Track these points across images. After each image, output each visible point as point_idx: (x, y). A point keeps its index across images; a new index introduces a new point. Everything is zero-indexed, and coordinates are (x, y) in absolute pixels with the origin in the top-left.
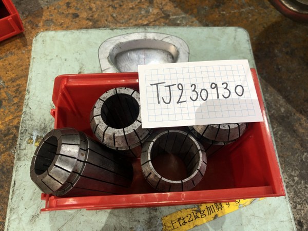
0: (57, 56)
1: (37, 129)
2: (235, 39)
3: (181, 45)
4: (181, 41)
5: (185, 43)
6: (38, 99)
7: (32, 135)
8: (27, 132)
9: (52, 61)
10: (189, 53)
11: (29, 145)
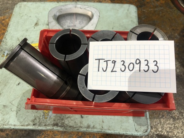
0: (26, 15)
1: (8, 50)
2: (128, 10)
3: (95, 12)
4: (96, 10)
5: (98, 11)
6: (11, 35)
7: (4, 53)
8: (2, 51)
9: (23, 17)
10: (99, 16)
11: (2, 57)
